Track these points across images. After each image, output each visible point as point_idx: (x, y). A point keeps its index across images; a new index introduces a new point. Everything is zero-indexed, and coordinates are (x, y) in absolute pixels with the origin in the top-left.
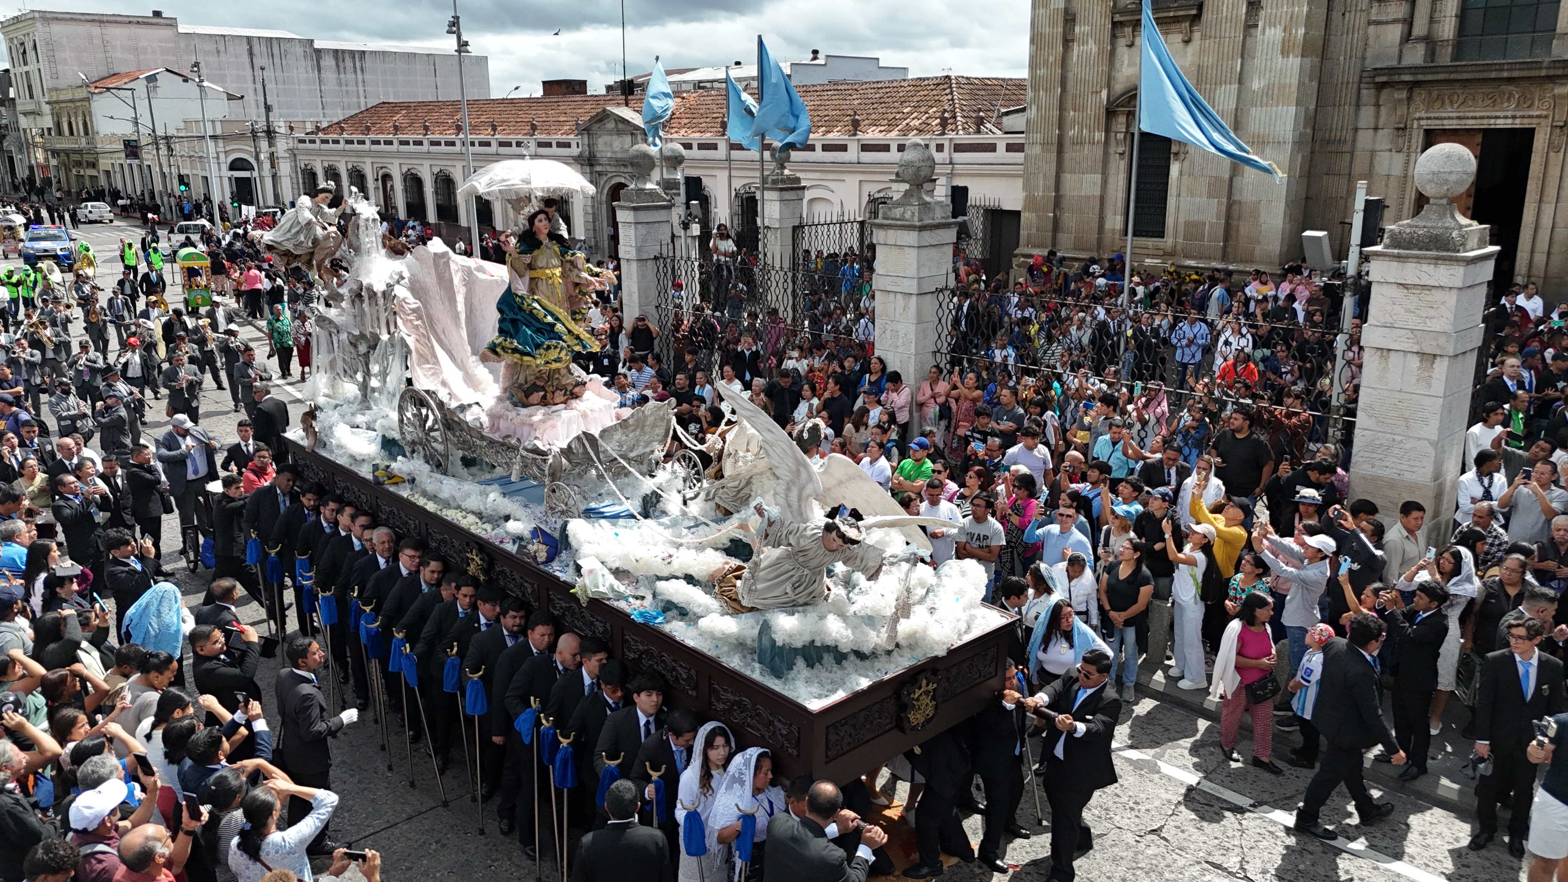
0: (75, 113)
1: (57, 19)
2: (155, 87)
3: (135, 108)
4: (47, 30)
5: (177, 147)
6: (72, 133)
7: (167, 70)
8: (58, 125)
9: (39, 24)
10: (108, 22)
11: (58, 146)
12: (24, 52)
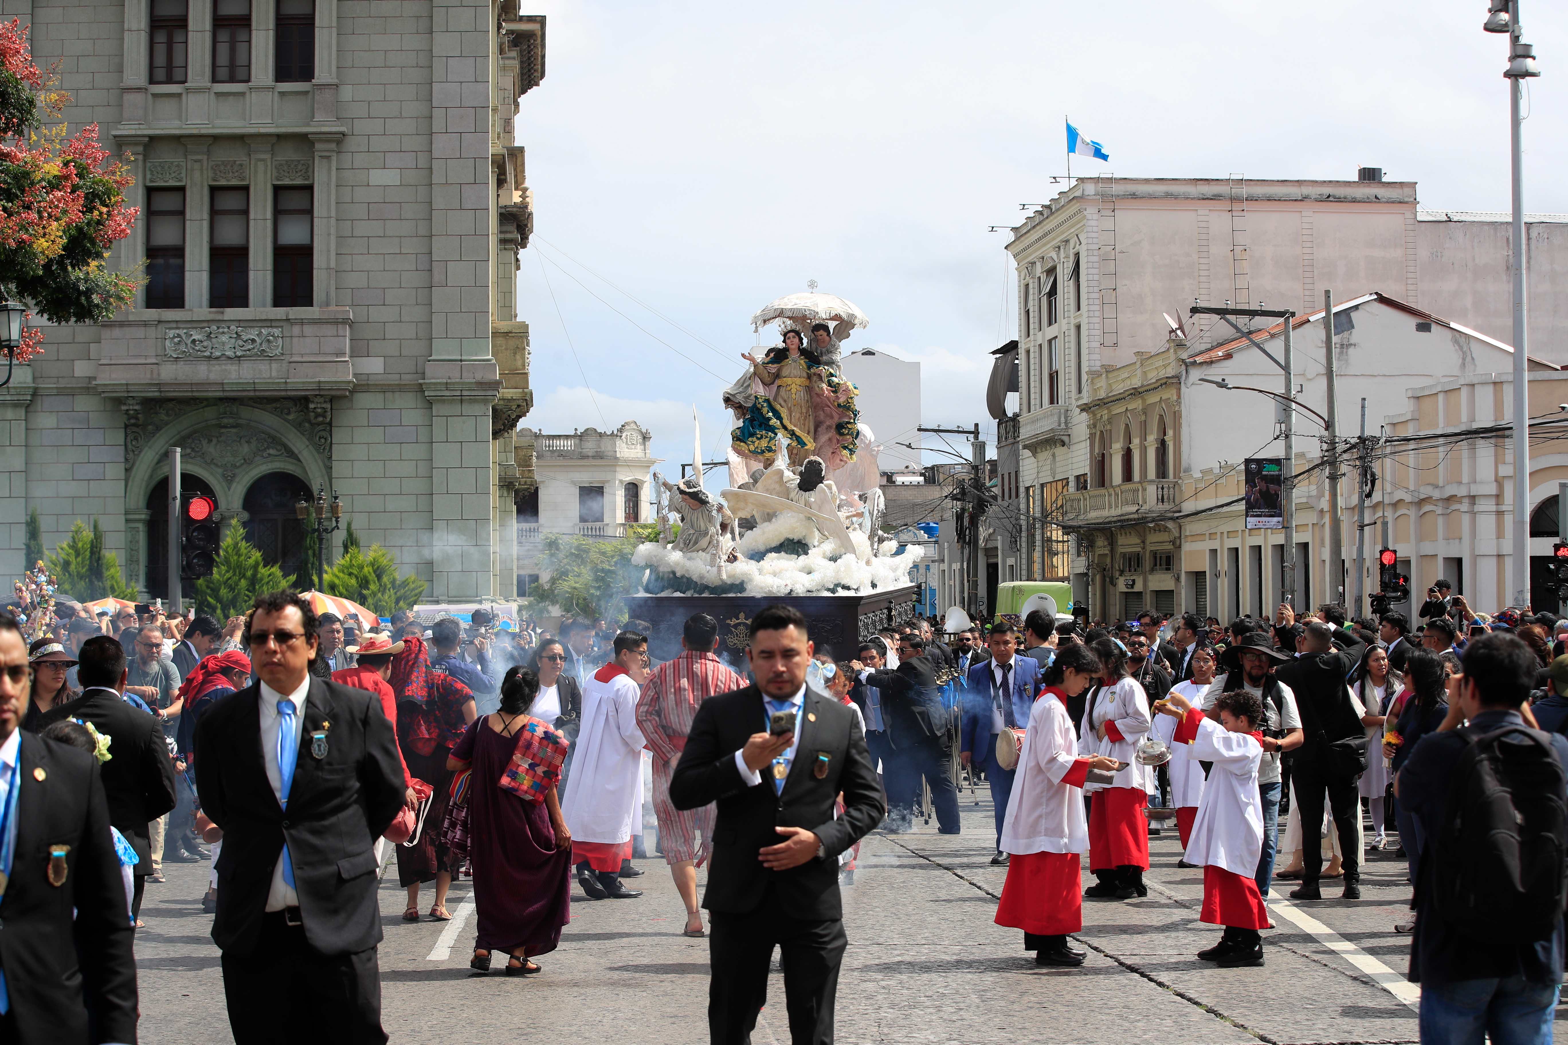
0: (1144, 425)
1: (1134, 196)
2: (1345, 346)
3: (1286, 368)
4: (1108, 224)
5: (1384, 467)
6: (1128, 476)
7: (1382, 300)
8: (1101, 465)
9: (1091, 212)
10: (1250, 199)
11: (1095, 515)
12: (1053, 292)
